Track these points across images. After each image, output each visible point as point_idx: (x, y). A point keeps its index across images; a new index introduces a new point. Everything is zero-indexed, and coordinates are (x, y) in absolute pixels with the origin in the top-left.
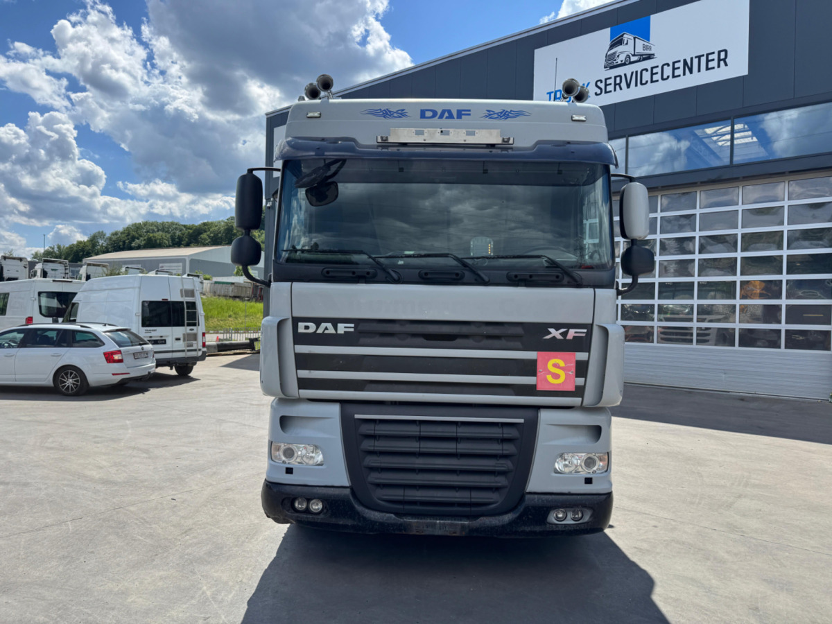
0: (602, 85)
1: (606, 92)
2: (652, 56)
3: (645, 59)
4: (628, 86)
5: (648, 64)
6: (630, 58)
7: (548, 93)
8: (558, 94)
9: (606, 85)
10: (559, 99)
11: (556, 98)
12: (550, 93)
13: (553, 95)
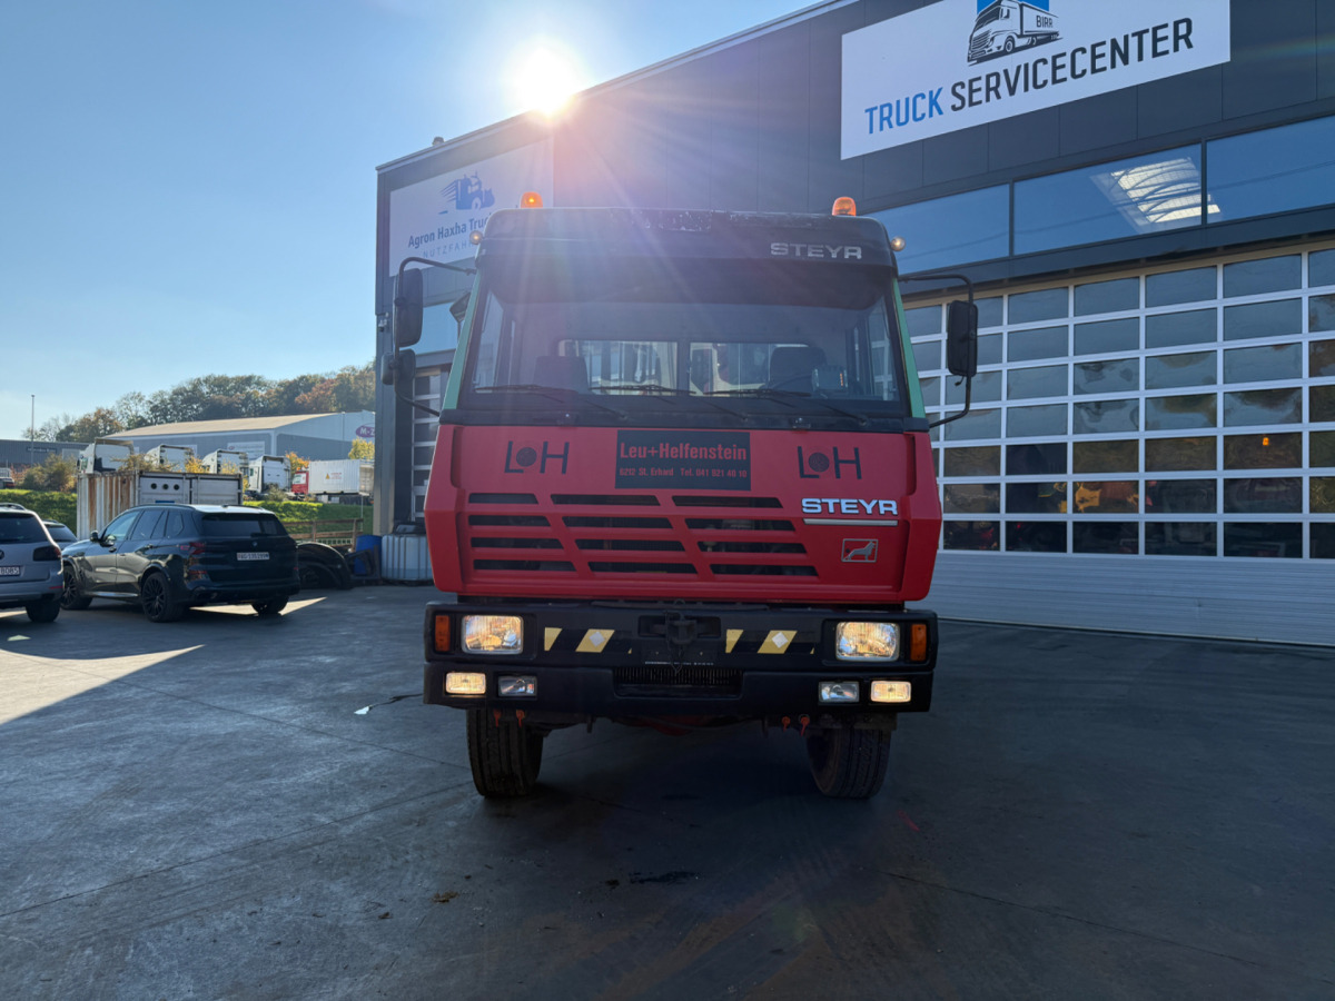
0: (965, 92)
1: (971, 104)
2: (1055, 36)
3: (1040, 43)
4: (1012, 91)
5: (1046, 51)
6: (1013, 42)
7: (867, 111)
8: (886, 110)
9: (972, 91)
10: (888, 119)
11: (882, 119)
12: (871, 111)
13: (876, 114)
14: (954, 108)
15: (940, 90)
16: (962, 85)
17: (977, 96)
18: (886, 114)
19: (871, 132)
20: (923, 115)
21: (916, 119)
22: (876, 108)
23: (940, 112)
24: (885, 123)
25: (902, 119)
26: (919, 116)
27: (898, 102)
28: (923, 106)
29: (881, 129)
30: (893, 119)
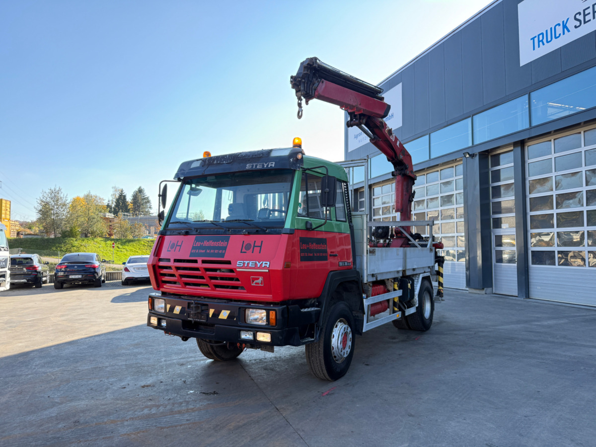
0: (581, 17)
1: (585, 22)
7: (531, 39)
8: (541, 36)
9: (585, 15)
10: (542, 41)
11: (539, 41)
12: (533, 39)
13: (536, 40)
14: (576, 27)
15: (568, 19)
16: (580, 13)
17: (587, 18)
18: (541, 39)
19: (534, 49)
20: (560, 35)
21: (556, 38)
22: (536, 37)
23: (569, 31)
24: (541, 43)
25: (549, 39)
26: (557, 35)
27: (547, 31)
28: (559, 30)
29: (539, 47)
30: (545, 41)
